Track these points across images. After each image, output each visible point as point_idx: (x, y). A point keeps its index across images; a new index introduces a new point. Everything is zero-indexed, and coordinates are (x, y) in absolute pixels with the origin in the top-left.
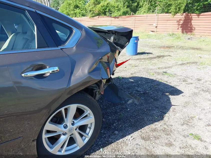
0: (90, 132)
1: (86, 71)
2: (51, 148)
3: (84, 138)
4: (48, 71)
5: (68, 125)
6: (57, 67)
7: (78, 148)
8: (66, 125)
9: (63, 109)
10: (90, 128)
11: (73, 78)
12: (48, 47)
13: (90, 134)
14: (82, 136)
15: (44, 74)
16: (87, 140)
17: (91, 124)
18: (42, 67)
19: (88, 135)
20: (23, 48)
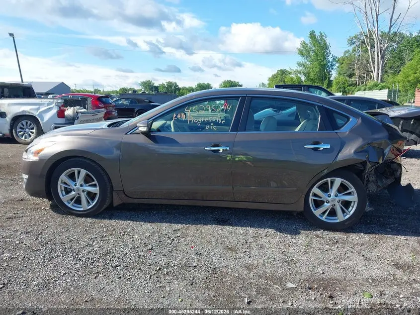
0: (352, 210)
1: (352, 151)
2: (315, 210)
3: (345, 214)
4: (322, 147)
5: (332, 195)
6: (329, 145)
7: (338, 221)
8: (331, 195)
9: (329, 180)
10: (353, 207)
11: (340, 154)
12: (326, 130)
13: (352, 213)
14: (343, 212)
15: (319, 148)
16: (348, 216)
17: (354, 202)
18: (318, 143)
19: (350, 212)
20: (312, 130)
